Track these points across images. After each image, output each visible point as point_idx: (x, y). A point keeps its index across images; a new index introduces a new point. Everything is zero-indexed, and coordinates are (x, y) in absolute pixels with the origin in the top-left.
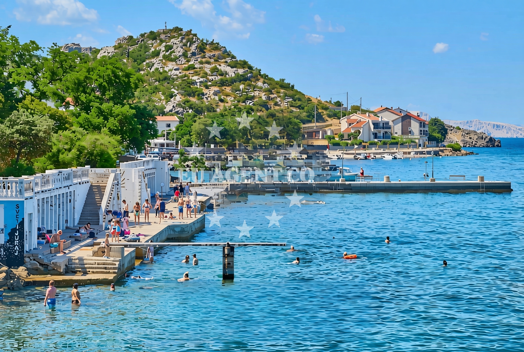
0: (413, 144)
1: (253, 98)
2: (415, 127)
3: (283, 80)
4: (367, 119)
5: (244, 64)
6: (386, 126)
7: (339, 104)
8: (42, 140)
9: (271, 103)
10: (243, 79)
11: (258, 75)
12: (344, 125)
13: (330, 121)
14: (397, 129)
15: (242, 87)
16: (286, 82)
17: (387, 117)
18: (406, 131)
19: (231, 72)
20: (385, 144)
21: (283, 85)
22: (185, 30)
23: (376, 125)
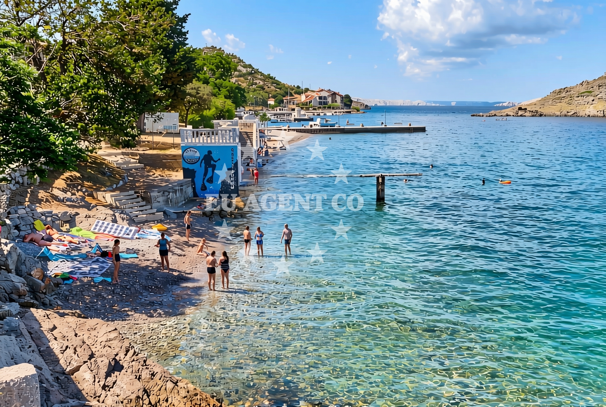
0: (338, 108)
1: (256, 84)
2: (338, 99)
3: (269, 75)
4: (314, 94)
5: (250, 66)
6: (325, 98)
7: (298, 87)
8: (205, 100)
9: (266, 87)
10: (250, 74)
11: (257, 72)
12: (303, 98)
13: (296, 96)
14: (329, 100)
15: (249, 78)
16: (271, 76)
17: (323, 94)
18: (334, 101)
19: (244, 71)
20: (325, 108)
21: (269, 77)
22: (218, 48)
23: (320, 98)
